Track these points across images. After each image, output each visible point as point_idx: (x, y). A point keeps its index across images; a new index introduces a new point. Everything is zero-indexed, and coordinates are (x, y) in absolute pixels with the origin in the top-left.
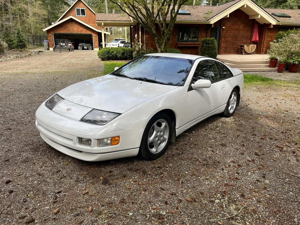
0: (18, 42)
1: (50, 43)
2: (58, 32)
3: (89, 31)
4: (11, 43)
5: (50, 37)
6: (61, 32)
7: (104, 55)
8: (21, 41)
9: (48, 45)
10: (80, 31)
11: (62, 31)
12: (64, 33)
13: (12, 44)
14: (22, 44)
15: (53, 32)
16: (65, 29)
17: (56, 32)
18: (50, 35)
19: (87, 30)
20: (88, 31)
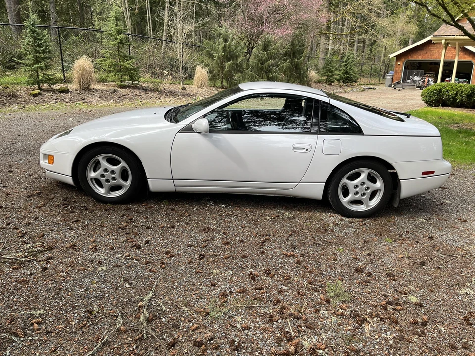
0: (343, 73)
1: (396, 76)
2: (413, 59)
3: (469, 56)
4: (330, 74)
5: (399, 66)
6: (417, 59)
7: (431, 97)
8: (347, 73)
9: (392, 78)
10: (452, 57)
11: (418, 57)
12: (423, 59)
13: (331, 76)
14: (348, 77)
15: (405, 59)
16: (426, 53)
17: (410, 59)
18: (399, 63)
19: (465, 54)
20: (466, 56)
